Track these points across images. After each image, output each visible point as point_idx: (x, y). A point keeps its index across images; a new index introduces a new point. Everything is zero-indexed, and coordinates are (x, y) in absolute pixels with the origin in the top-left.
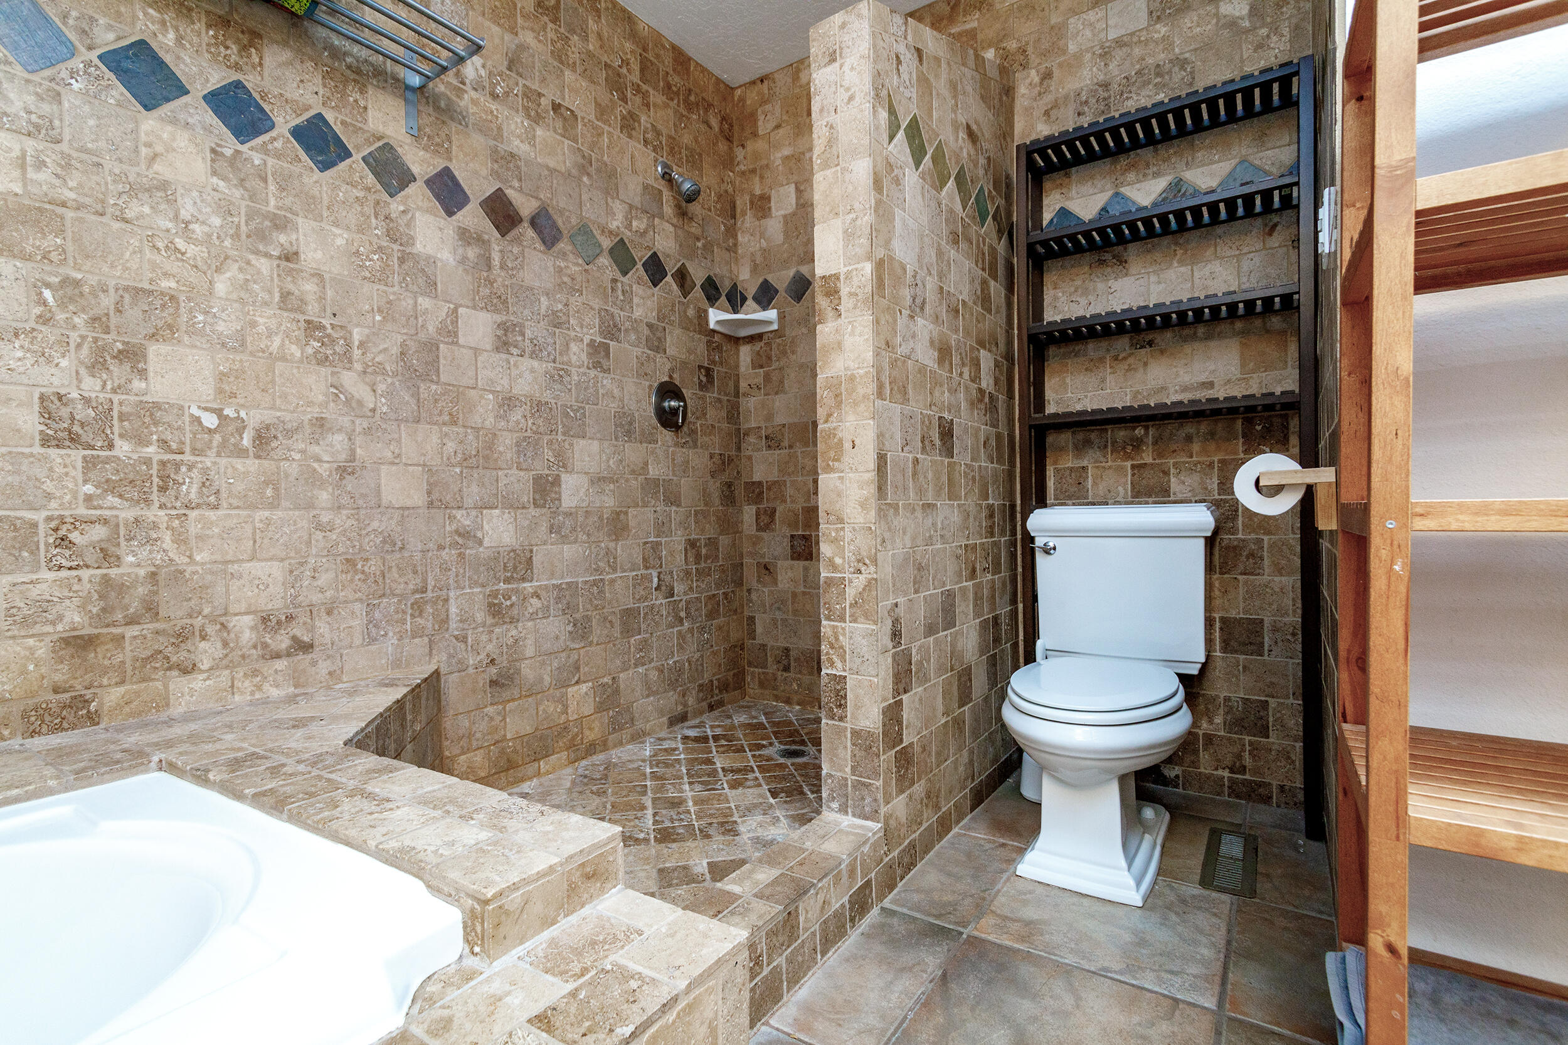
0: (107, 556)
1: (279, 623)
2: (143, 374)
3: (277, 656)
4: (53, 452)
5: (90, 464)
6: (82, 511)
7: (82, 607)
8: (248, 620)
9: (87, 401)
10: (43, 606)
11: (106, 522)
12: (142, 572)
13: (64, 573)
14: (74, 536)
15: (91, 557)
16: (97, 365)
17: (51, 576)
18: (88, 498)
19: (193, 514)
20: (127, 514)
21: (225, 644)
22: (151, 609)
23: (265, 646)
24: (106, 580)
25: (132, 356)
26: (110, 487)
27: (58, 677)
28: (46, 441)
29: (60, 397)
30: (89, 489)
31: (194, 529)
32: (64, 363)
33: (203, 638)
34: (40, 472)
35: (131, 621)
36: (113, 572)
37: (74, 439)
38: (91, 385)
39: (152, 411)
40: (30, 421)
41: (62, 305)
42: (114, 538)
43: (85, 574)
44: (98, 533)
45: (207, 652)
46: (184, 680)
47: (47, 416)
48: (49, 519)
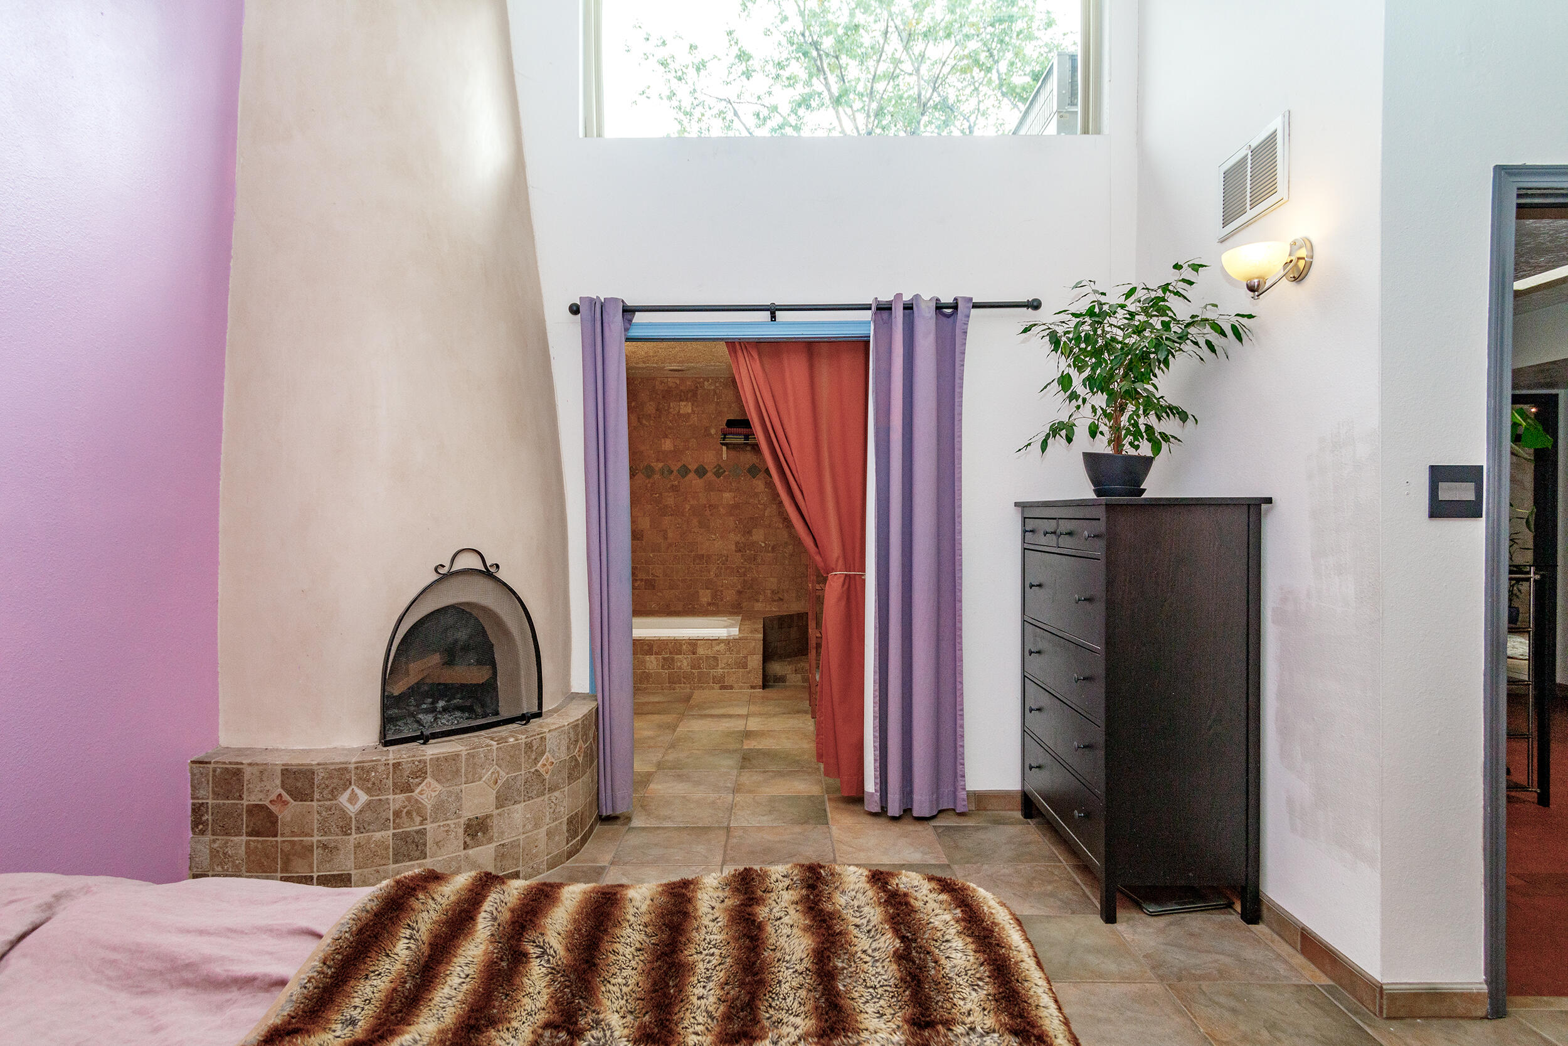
2: (751, 536)
3: (775, 601)
4: (737, 554)
6: (741, 566)
7: (740, 585)
8: (769, 591)
9: (742, 543)
10: (734, 584)
11: (744, 568)
12: (750, 579)
13: (738, 578)
14: (740, 571)
15: (742, 575)
16: (744, 536)
17: (735, 578)
19: (759, 566)
20: (748, 566)
22: (752, 587)
25: (750, 533)
26: (745, 561)
29: (738, 542)
30: (742, 561)
31: (759, 570)
32: (739, 536)
34: (735, 558)
36: (745, 578)
37: (740, 551)
38: (743, 539)
39: (752, 544)
41: (739, 524)
42: (745, 572)
43: (741, 578)
47: (736, 546)
48: (736, 567)
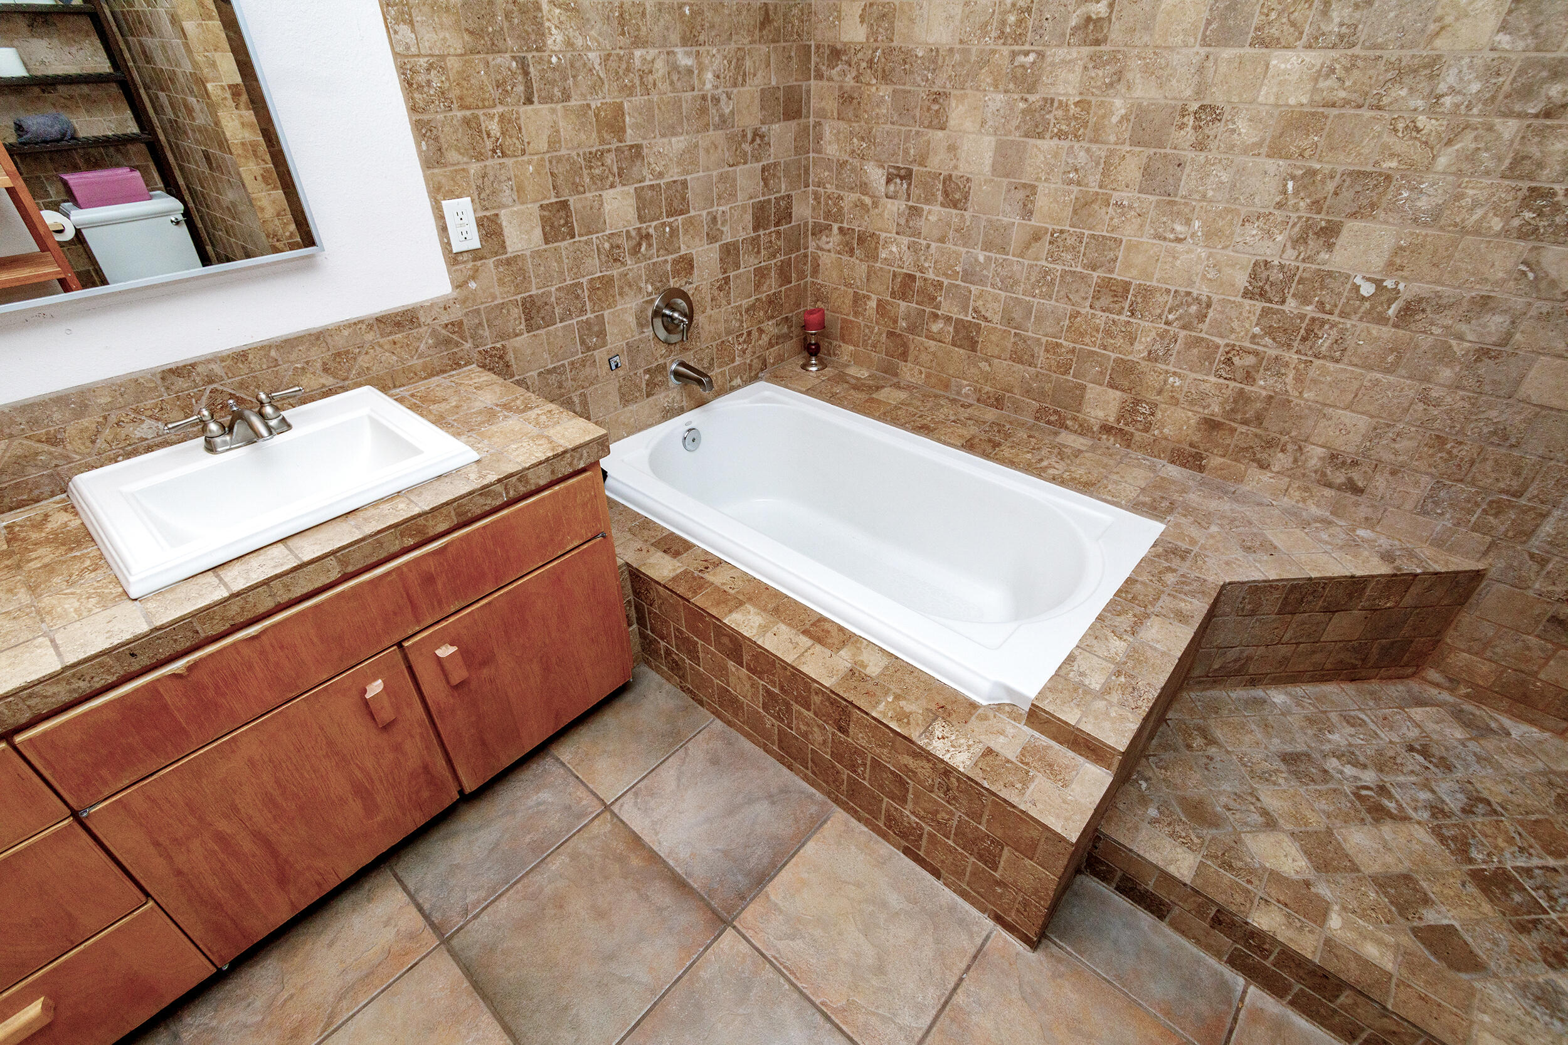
0: (1249, 377)
1: (1344, 463)
2: (1330, 247)
3: (1329, 485)
4: (1247, 302)
5: (1265, 312)
6: (1247, 344)
7: (1222, 404)
8: (1320, 451)
9: (1282, 266)
10: (1204, 396)
11: (1256, 353)
12: (1264, 393)
13: (1221, 381)
14: (1236, 360)
15: (1239, 375)
16: (1300, 240)
17: (1213, 379)
18: (1254, 336)
19: (1317, 362)
20: (1273, 352)
21: (1295, 461)
22: (1259, 419)
23: (1324, 474)
24: (1241, 392)
25: (1329, 233)
26: (1269, 331)
27: (1195, 439)
28: (1246, 294)
29: (1266, 263)
30: (1257, 330)
31: (1313, 373)
32: (1279, 238)
33: (1282, 451)
34: (1234, 314)
35: (1245, 422)
36: (1247, 388)
37: (1262, 294)
38: (1290, 253)
39: (1324, 277)
40: (1242, 280)
41: (1296, 192)
42: (1256, 367)
43: (1232, 384)
44: (1250, 360)
45: (1281, 461)
46: (1258, 471)
47: (1254, 276)
48: (1227, 345)
